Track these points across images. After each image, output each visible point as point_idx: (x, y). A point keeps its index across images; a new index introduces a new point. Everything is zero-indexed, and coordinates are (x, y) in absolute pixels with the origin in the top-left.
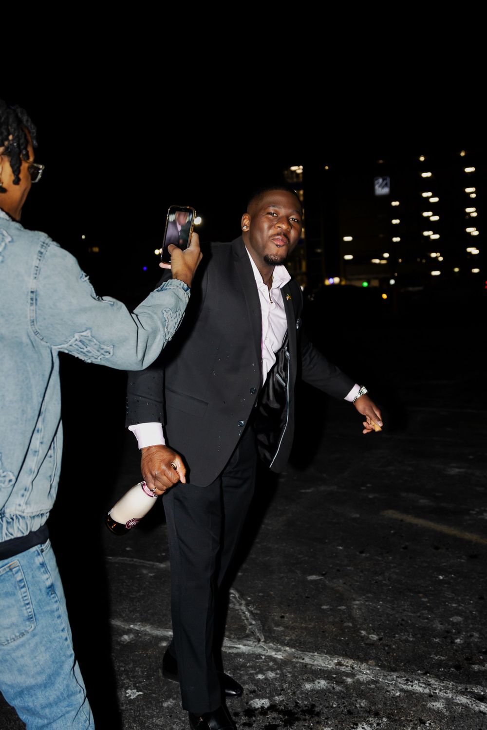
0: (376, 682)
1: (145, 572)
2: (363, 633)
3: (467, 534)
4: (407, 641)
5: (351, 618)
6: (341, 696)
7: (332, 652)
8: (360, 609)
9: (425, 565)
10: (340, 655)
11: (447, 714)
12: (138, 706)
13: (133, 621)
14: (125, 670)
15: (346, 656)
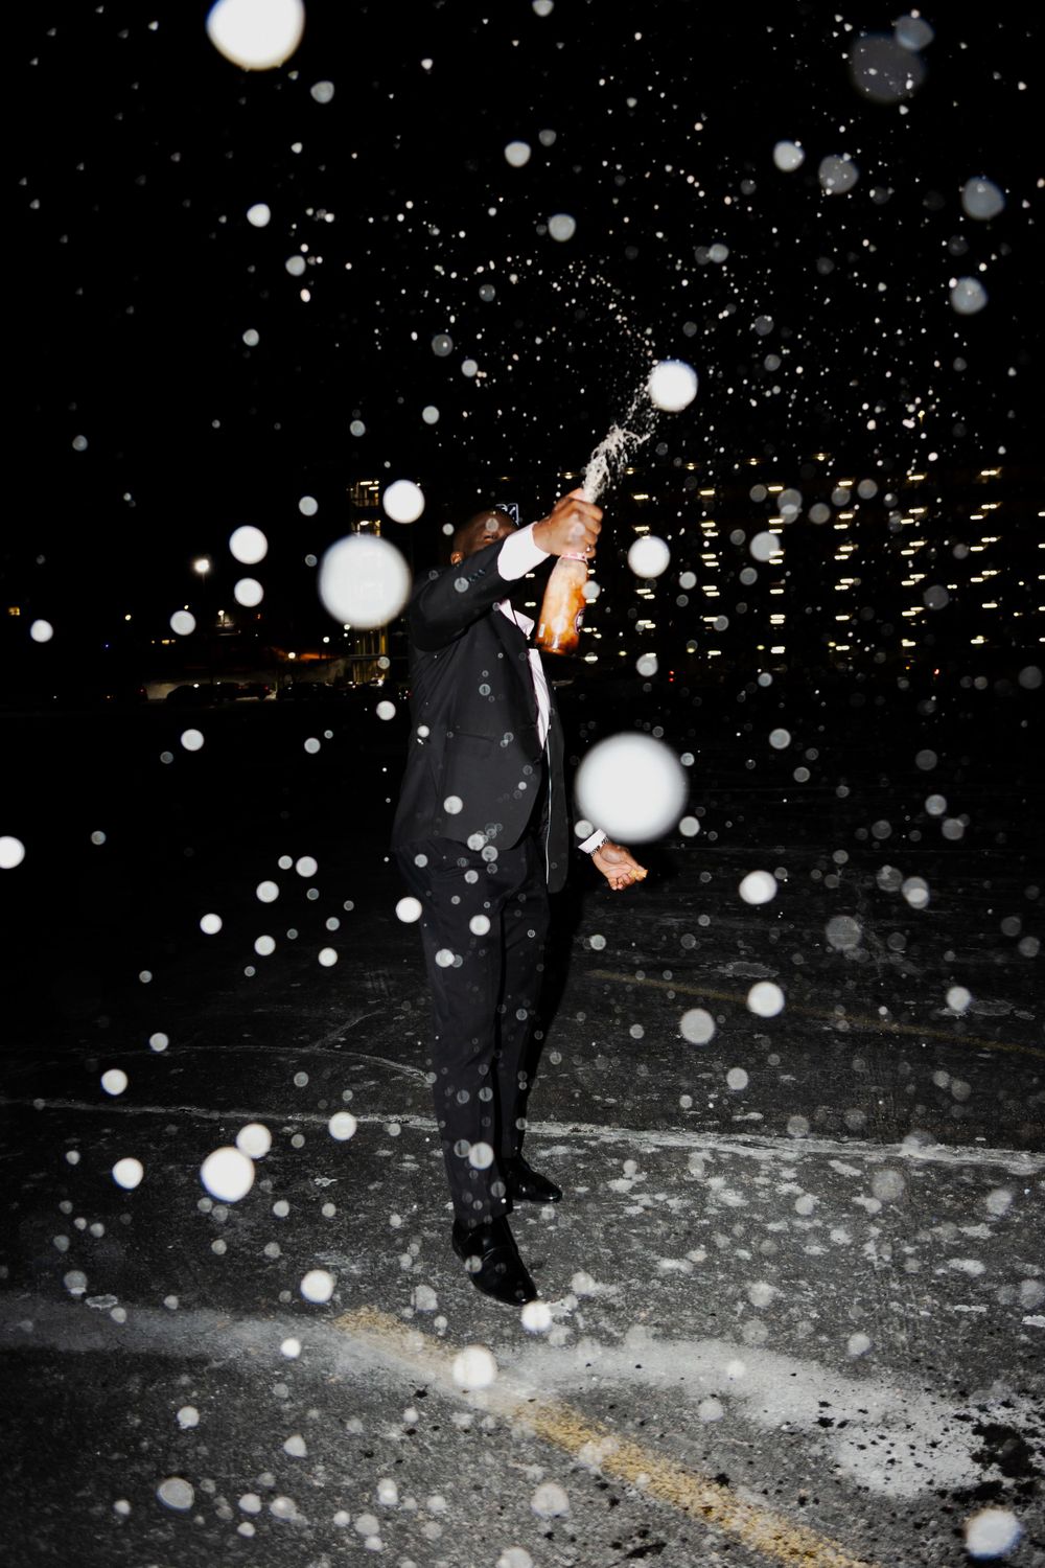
0: (624, 1142)
1: (282, 1059)
2: (598, 1098)
3: (700, 989)
4: (652, 1101)
5: (577, 1084)
6: (585, 1158)
7: (565, 1120)
8: (587, 1075)
9: (657, 1025)
10: (574, 1121)
11: (714, 1161)
12: (336, 1192)
13: (291, 1112)
14: (302, 1161)
15: (582, 1121)
